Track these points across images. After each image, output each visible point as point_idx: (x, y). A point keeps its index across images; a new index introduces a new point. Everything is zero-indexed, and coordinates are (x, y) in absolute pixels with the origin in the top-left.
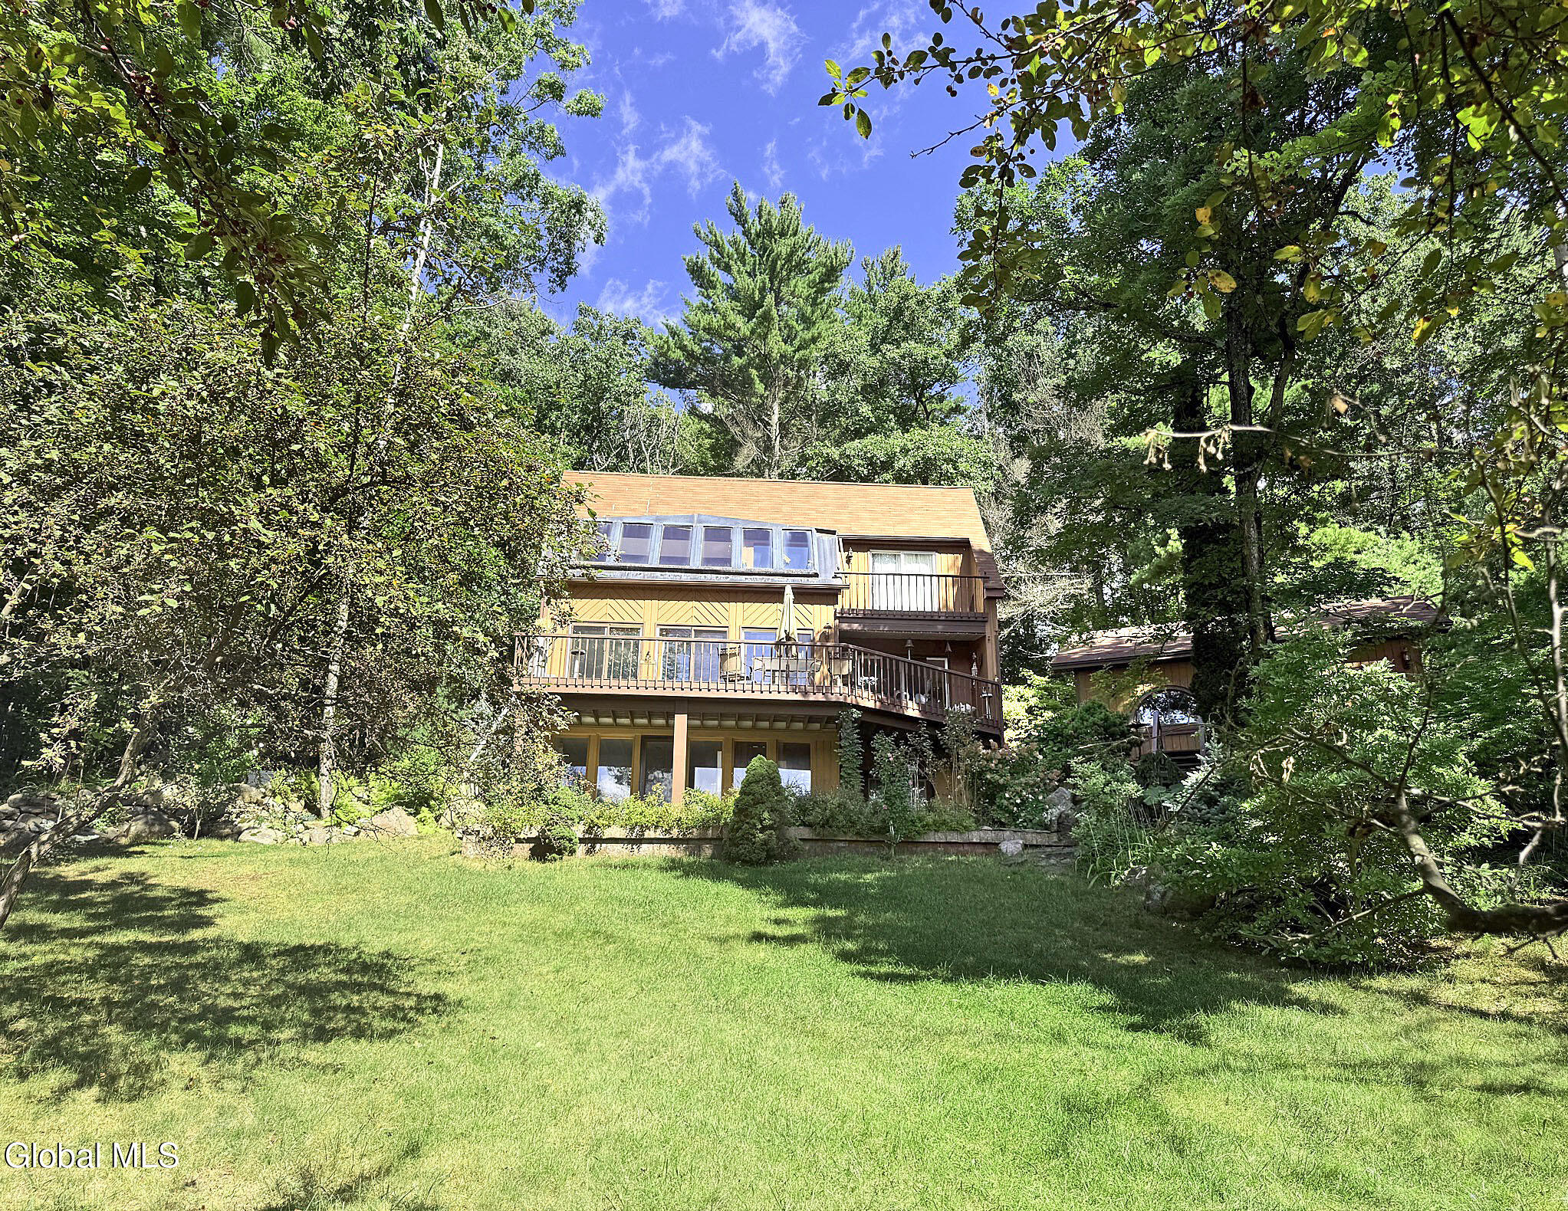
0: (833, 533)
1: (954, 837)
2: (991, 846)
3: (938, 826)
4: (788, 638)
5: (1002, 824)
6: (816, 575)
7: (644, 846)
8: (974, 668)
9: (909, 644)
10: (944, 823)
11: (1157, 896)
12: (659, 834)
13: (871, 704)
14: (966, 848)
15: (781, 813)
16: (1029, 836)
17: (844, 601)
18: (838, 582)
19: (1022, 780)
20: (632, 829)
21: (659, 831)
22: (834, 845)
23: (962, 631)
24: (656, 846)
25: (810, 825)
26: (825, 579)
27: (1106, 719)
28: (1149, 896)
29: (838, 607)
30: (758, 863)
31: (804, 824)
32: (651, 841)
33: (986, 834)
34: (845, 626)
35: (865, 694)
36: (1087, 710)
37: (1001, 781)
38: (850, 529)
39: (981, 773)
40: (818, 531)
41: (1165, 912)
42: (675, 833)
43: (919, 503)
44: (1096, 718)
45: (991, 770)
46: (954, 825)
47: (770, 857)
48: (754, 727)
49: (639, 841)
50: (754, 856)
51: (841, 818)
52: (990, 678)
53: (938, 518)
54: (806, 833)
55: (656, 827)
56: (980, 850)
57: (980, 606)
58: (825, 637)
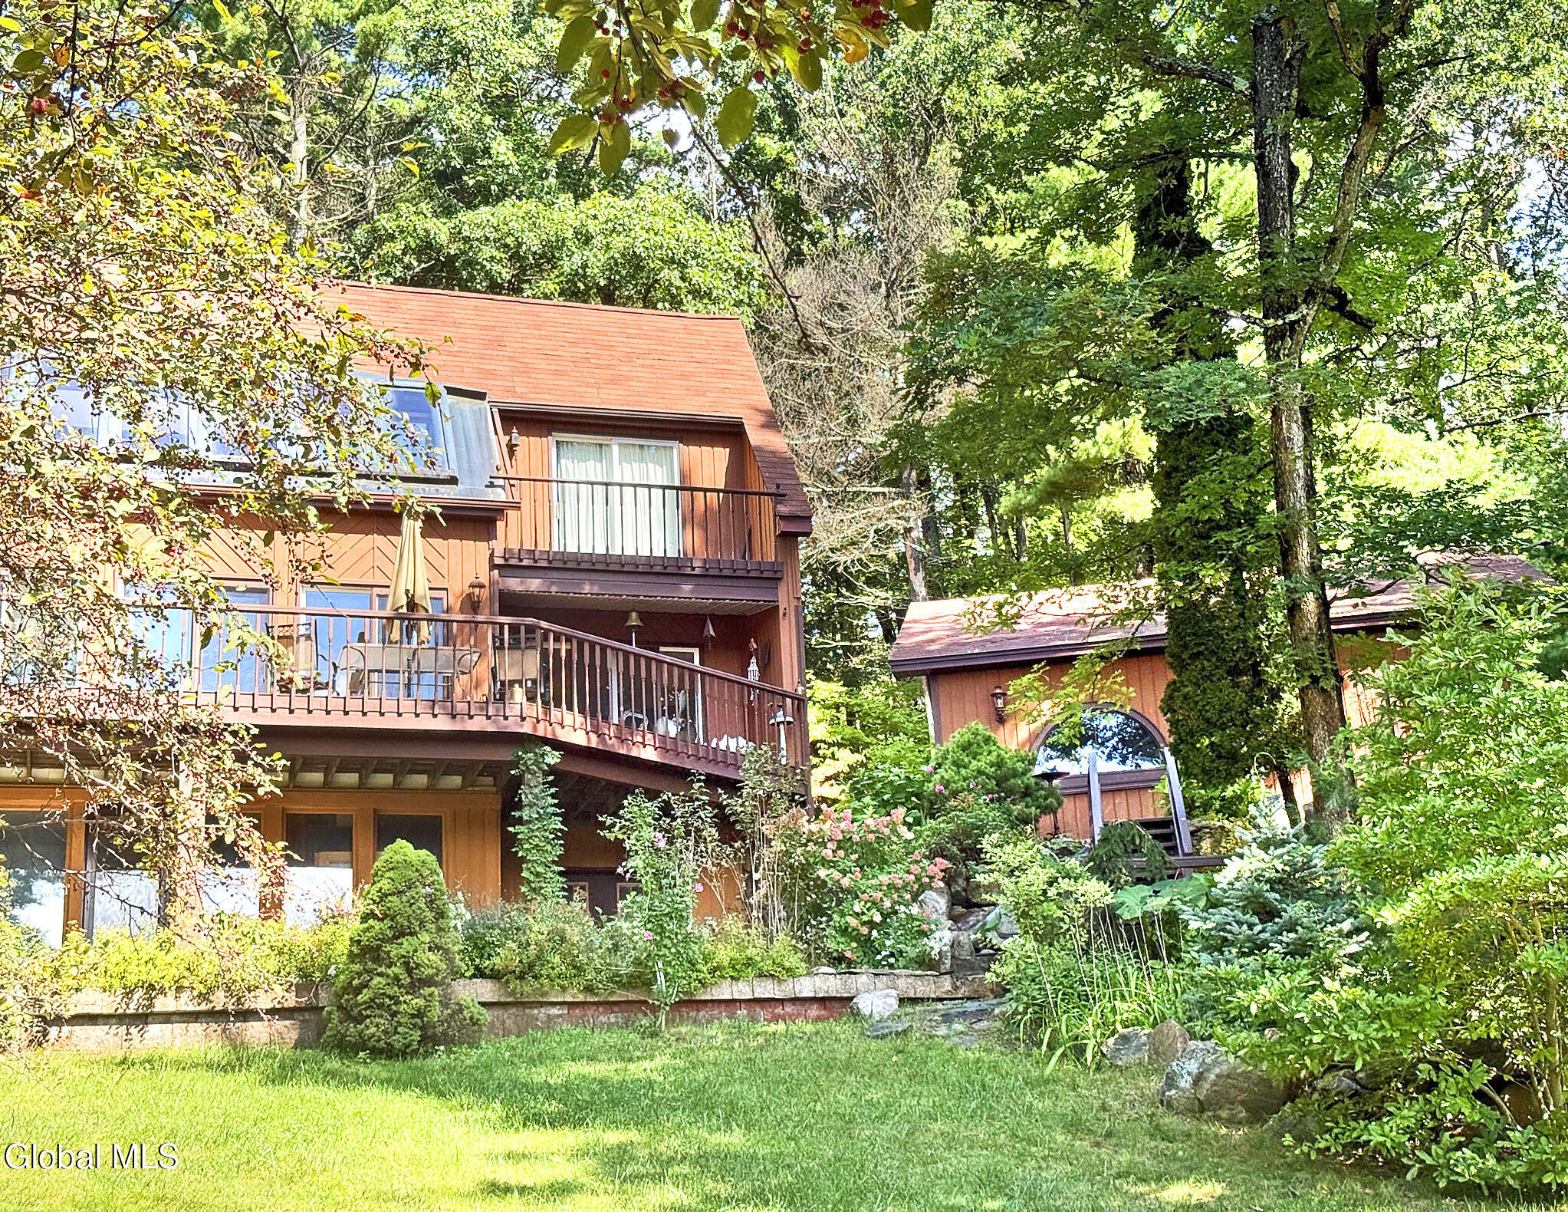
0: (481, 396)
1: (766, 989)
2: (838, 1005)
3: (738, 970)
4: (412, 605)
5: (850, 963)
6: (453, 481)
7: (154, 1029)
8: (753, 667)
9: (634, 620)
10: (749, 962)
11: (1185, 1083)
12: (186, 1003)
13: (579, 738)
14: (789, 1008)
15: (447, 951)
16: (901, 983)
17: (510, 535)
18: (500, 495)
19: (884, 878)
20: (129, 993)
21: (185, 996)
22: (541, 1013)
23: (736, 597)
24: (179, 1028)
25: (495, 975)
26: (471, 491)
27: (999, 764)
28: (1171, 1082)
29: (498, 545)
30: (404, 1053)
31: (480, 973)
32: (167, 1018)
33: (826, 982)
34: (514, 584)
35: (568, 718)
36: (965, 747)
37: (846, 882)
38: (510, 390)
39: (806, 869)
40: (452, 391)
41: (1200, 1108)
42: (219, 1000)
43: (642, 344)
44: (983, 762)
45: (825, 863)
46: (767, 966)
47: (430, 1040)
48: (327, 785)
49: (142, 1019)
50: (397, 1041)
51: (557, 959)
52: (787, 687)
53: (683, 376)
54: (486, 990)
55: (180, 989)
56: (814, 1011)
57: (768, 550)
58: (472, 604)
